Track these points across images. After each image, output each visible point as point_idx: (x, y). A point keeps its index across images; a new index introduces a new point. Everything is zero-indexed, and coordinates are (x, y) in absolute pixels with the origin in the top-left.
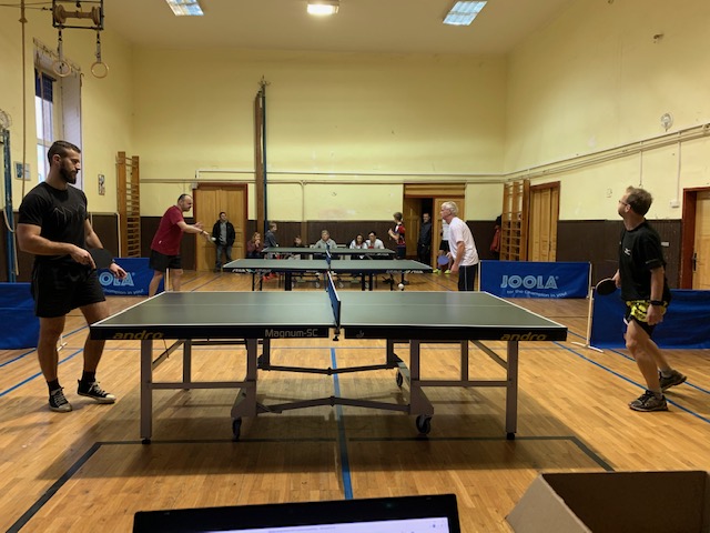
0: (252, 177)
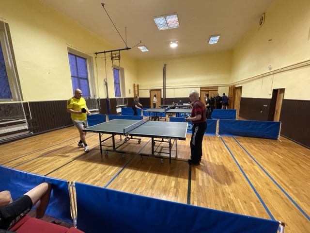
0: (162, 88)
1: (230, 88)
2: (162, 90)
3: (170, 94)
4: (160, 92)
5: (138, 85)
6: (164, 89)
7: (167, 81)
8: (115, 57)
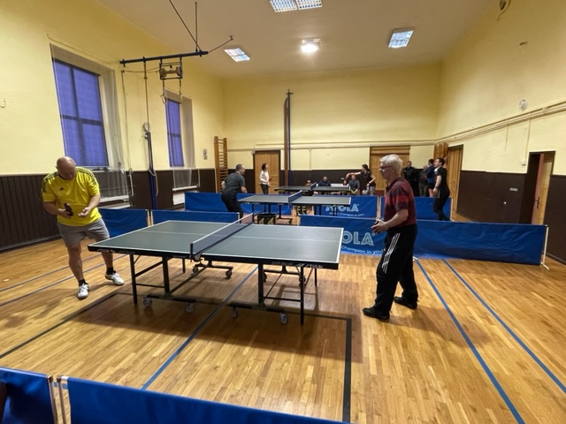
0: (283, 146)
1: (436, 149)
2: (282, 152)
3: (300, 162)
4: (277, 156)
5: (225, 140)
6: (288, 149)
7: (293, 132)
8: (171, 72)
